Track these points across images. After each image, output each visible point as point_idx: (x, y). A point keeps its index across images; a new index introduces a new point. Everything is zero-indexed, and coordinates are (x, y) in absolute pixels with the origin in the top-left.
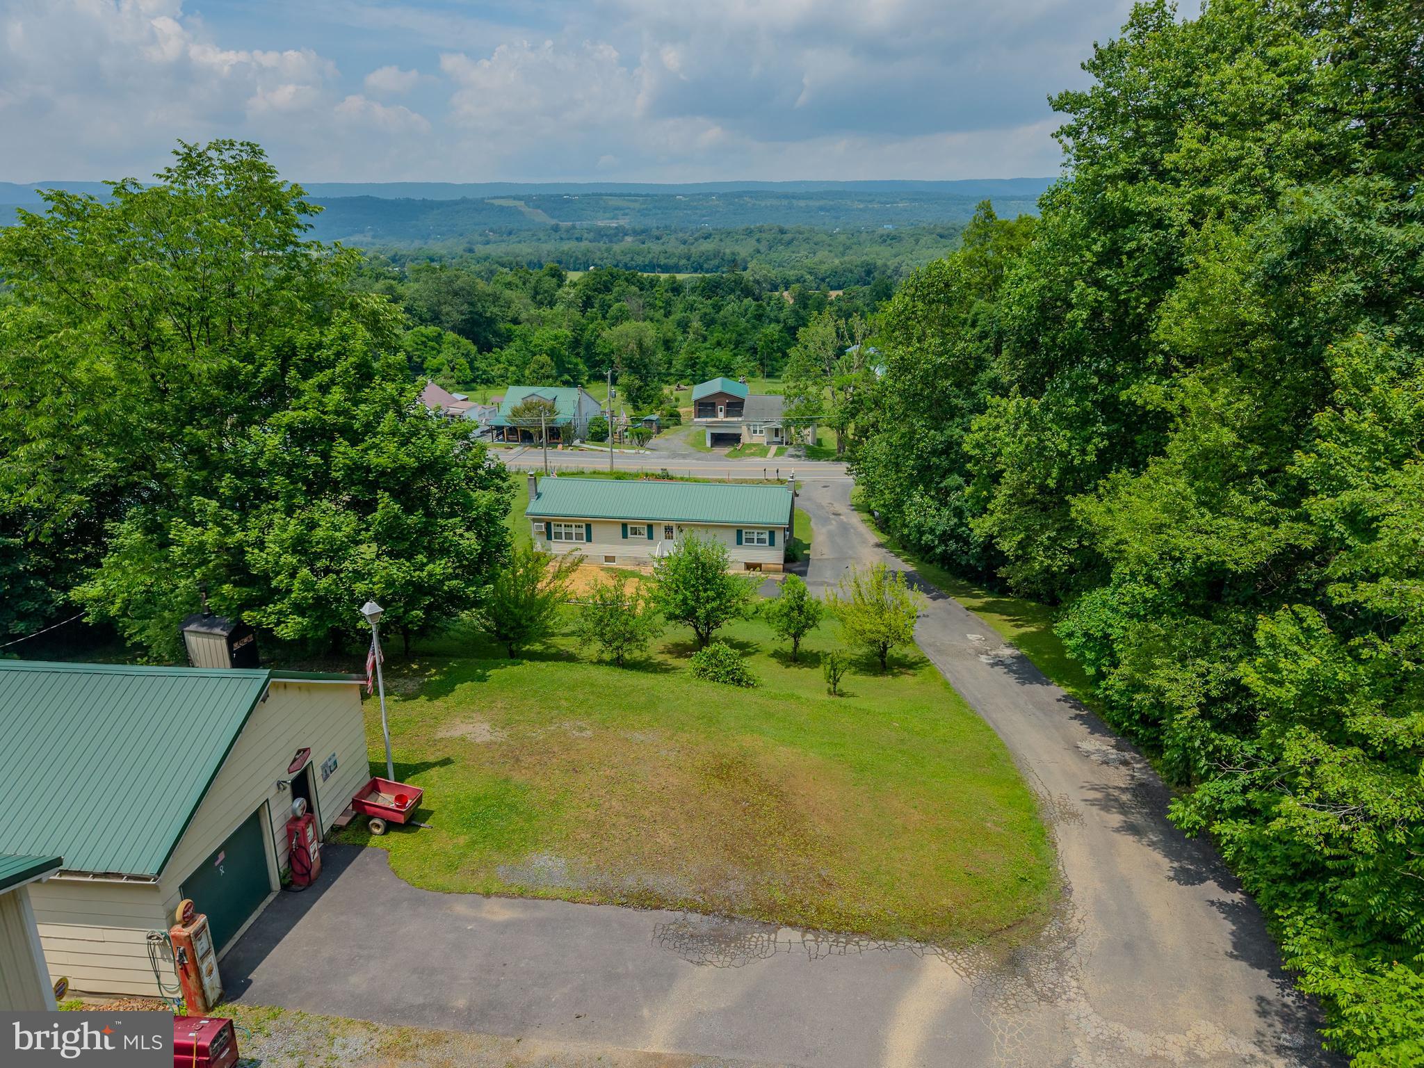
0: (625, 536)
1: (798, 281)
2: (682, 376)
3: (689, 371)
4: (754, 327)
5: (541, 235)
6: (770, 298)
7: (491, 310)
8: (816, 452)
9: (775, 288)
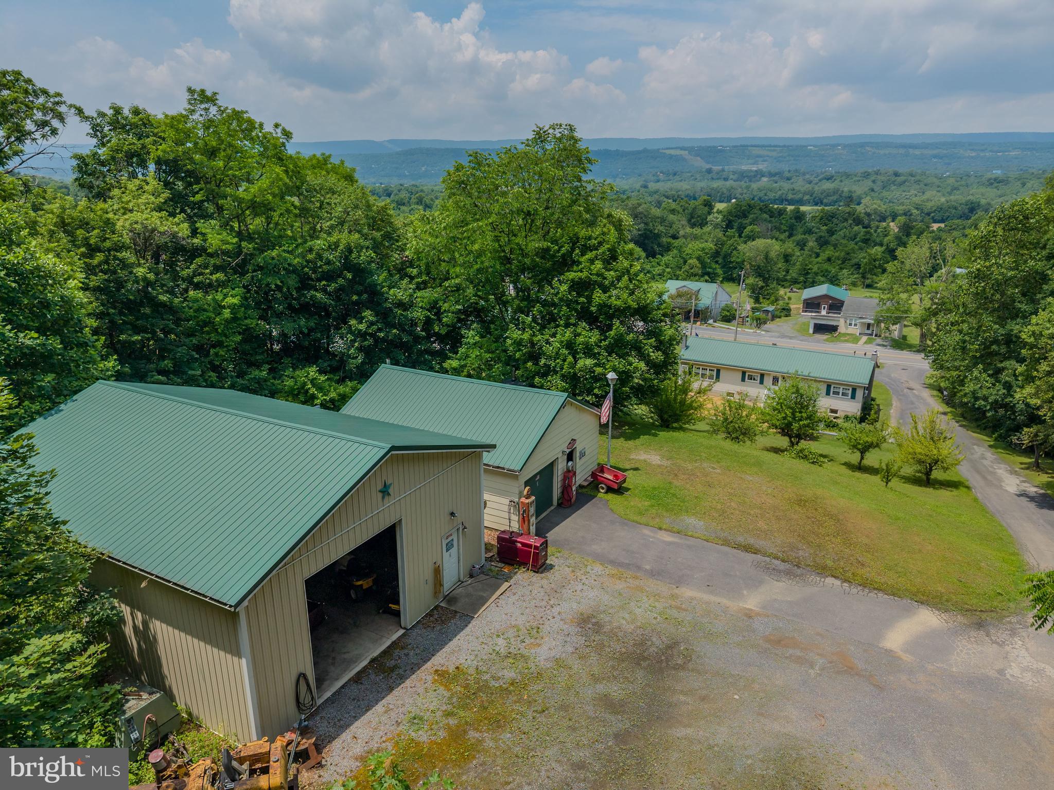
0: (743, 380)
1: (905, 214)
2: (795, 282)
3: (802, 278)
4: (861, 249)
5: (698, 176)
6: (878, 227)
7: (660, 228)
8: (901, 344)
9: (883, 219)
